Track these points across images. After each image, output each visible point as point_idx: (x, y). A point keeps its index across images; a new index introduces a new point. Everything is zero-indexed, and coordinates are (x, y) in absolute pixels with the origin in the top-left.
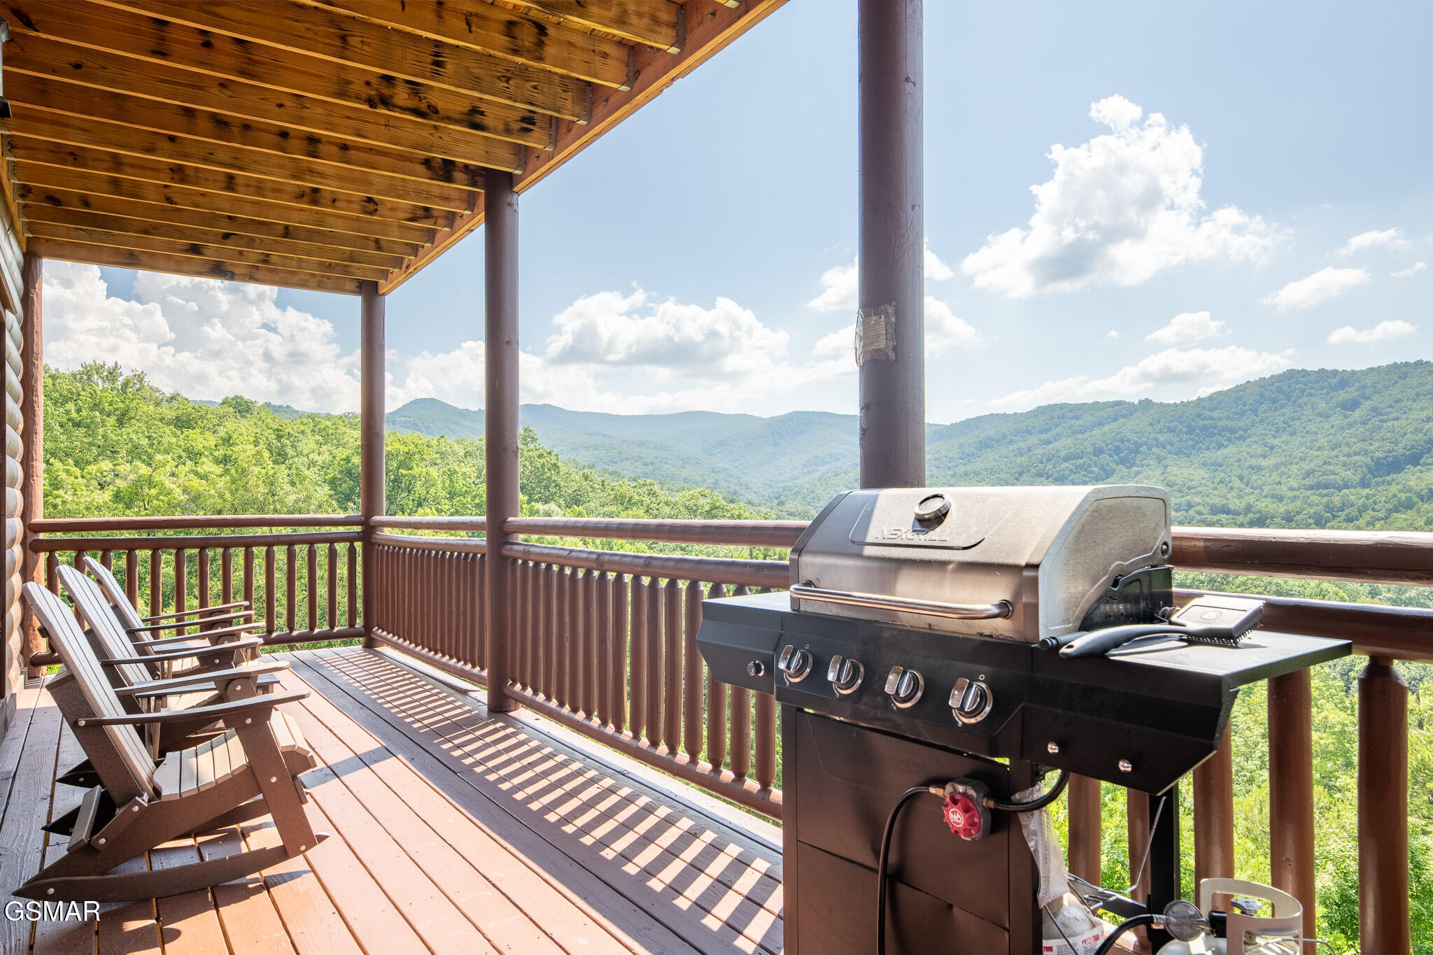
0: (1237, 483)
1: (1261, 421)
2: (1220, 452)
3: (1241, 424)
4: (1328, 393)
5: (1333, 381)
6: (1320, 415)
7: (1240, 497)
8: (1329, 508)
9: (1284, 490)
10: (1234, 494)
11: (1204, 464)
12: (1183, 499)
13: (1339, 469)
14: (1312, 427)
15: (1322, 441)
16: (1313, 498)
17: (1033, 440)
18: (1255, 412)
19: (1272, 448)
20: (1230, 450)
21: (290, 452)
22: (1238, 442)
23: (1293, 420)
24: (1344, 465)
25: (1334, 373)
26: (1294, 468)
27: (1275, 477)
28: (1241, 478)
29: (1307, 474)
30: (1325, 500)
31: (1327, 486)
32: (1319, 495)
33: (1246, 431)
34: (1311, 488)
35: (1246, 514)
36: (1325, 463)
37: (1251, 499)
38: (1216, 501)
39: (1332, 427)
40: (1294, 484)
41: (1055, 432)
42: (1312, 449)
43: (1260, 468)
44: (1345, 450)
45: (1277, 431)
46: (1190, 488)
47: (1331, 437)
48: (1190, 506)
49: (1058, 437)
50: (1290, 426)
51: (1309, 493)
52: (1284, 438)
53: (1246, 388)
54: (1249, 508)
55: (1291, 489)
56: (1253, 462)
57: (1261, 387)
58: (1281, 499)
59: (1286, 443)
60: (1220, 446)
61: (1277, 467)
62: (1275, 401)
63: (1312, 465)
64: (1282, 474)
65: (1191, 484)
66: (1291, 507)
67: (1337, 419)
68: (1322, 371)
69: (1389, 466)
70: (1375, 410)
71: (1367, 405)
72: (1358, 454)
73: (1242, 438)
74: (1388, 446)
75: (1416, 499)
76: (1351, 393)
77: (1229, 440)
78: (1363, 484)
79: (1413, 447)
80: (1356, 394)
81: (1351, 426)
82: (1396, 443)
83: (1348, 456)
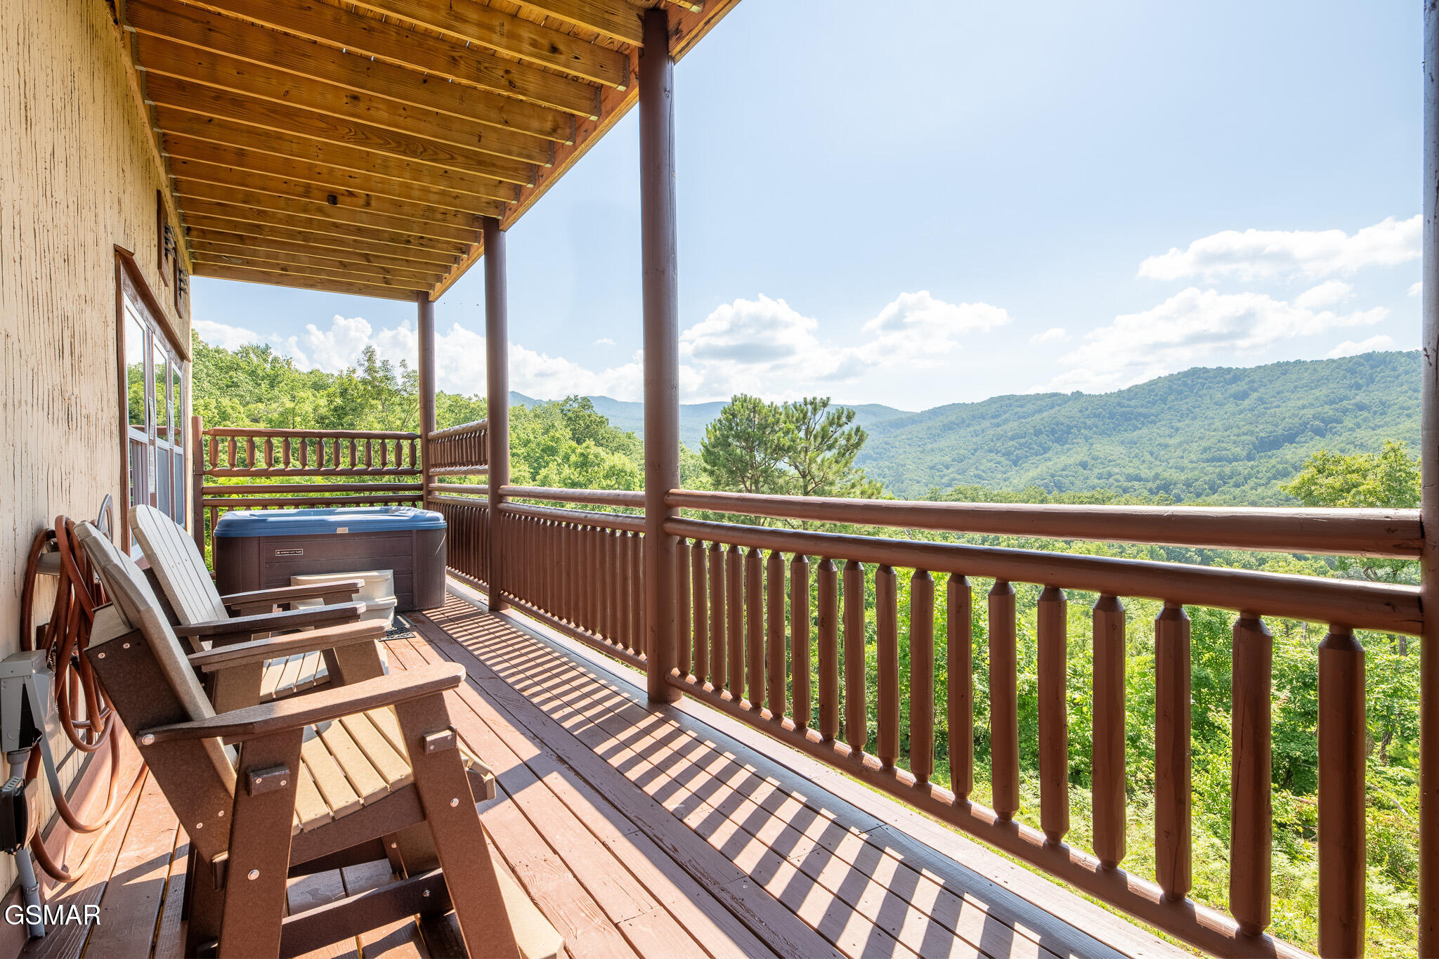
0: (1148, 457)
1: (1169, 408)
2: (1135, 433)
3: (1153, 411)
4: (1223, 387)
5: (1228, 377)
6: (1216, 404)
7: (1150, 468)
8: (1221, 476)
9: (1185, 463)
10: (1145, 465)
11: (1122, 443)
12: (1104, 470)
13: (1230, 446)
14: (1210, 414)
15: (1218, 424)
16: (1209, 469)
17: (986, 424)
18: (1164, 401)
19: (1177, 430)
20: (1145, 431)
22: (1150, 426)
23: (1194, 408)
24: (1235, 442)
25: (1229, 370)
26: (1195, 445)
27: (1179, 453)
28: (1151, 454)
29: (1205, 450)
30: (1218, 470)
31: (1220, 460)
32: (1214, 466)
33: (1156, 417)
34: (1208, 461)
35: (1154, 481)
36: (1219, 442)
37: (1159, 470)
38: (1131, 471)
39: (1226, 413)
40: (1193, 457)
41: (1004, 417)
42: (1209, 430)
43: (1167, 446)
44: (1236, 431)
45: (1181, 417)
46: (1110, 461)
47: (1225, 421)
48: (1110, 475)
49: (1006, 421)
50: (1192, 413)
51: (1205, 464)
52: (1187, 422)
53: (1158, 383)
54: (1157, 476)
55: (1192, 462)
56: (1162, 441)
57: (1169, 381)
58: (1182, 469)
59: (1188, 426)
60: (1136, 428)
61: (1180, 444)
62: (1180, 392)
63: (1209, 444)
64: (1184, 451)
65: (1111, 458)
67: (1230, 407)
68: (1220, 368)
69: (1271, 444)
70: (1261, 400)
71: (1255, 395)
72: (1246, 434)
73: (1153, 422)
74: (1270, 428)
75: (1290, 469)
76: (1242, 386)
77: (1143, 423)
78: (1250, 458)
79: (1290, 429)
80: (1246, 387)
81: (1241, 412)
82: (1277, 425)
83: (1238, 436)
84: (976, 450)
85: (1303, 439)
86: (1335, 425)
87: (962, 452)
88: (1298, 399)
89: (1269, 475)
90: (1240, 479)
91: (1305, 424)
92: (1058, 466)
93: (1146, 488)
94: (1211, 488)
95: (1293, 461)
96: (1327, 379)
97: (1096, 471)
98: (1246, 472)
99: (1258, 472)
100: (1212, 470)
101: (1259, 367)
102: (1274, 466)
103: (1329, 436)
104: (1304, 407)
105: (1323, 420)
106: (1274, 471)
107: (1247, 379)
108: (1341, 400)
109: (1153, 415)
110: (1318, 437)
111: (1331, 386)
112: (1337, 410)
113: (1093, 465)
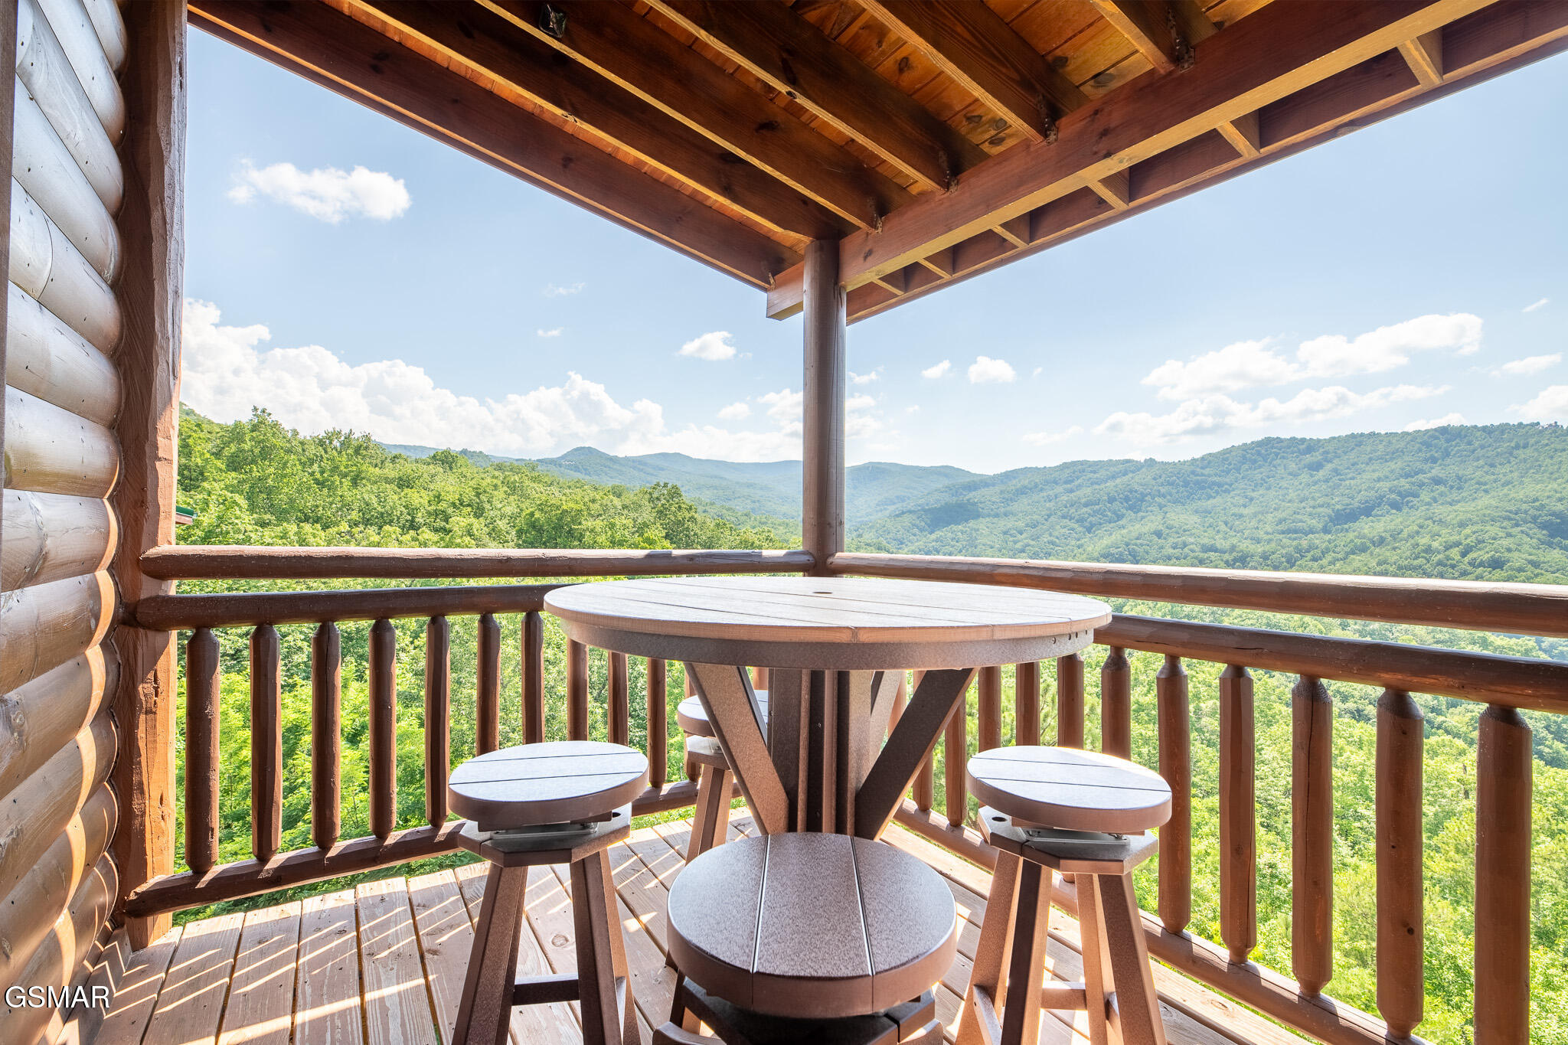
0: (1223, 527)
1: (1243, 478)
2: (1209, 502)
3: (1228, 480)
4: (1297, 457)
5: (1302, 447)
6: (1290, 474)
7: (1225, 539)
8: (1298, 550)
9: (1261, 534)
10: (1220, 536)
11: (1196, 512)
12: (1180, 539)
13: (1306, 518)
14: (1284, 484)
15: (1292, 495)
16: (1284, 540)
17: (1059, 489)
18: (1238, 470)
19: (1251, 499)
20: (1218, 500)
21: (487, 506)
22: (1224, 494)
23: (1269, 477)
24: (1310, 514)
25: (1303, 440)
26: (1270, 517)
27: (1254, 523)
28: (1226, 523)
29: (1280, 522)
30: (1295, 543)
31: (1296, 531)
32: (1290, 538)
34: (1283, 532)
36: (1294, 513)
37: (1235, 541)
38: (1206, 541)
39: (1301, 484)
40: (1269, 528)
41: (1076, 483)
42: (1284, 501)
43: (1241, 516)
44: (1312, 503)
45: (1256, 487)
46: (1185, 531)
47: (1299, 492)
48: (1185, 545)
49: (1079, 487)
50: (1266, 482)
51: (1281, 536)
52: (1261, 492)
53: (1231, 451)
54: (1233, 548)
55: (1267, 533)
56: (1236, 510)
59: (1263, 496)
60: (1209, 497)
61: (1255, 515)
62: (1255, 461)
63: (1284, 515)
64: (1260, 521)
65: (1186, 527)
66: (1267, 548)
67: (1304, 477)
68: (1293, 439)
69: (1346, 517)
70: (1336, 471)
71: (1329, 466)
72: (1322, 506)
73: (1227, 491)
74: (1347, 501)
75: (1368, 544)
76: (1317, 456)
77: (1217, 492)
78: (1326, 530)
79: (1367, 502)
80: (1320, 457)
81: (1315, 483)
82: (1353, 498)
83: (1314, 507)
84: (1049, 516)
85: (1380, 513)
86: (1412, 499)
87: (1035, 517)
88: (1374, 471)
89: (1347, 549)
90: (1317, 553)
91: (1381, 497)
92: (1133, 534)
93: (1222, 560)
94: (1288, 562)
95: (1371, 536)
96: (1402, 451)
97: (1171, 540)
98: (1324, 546)
99: (1336, 546)
100: (1289, 544)
101: (1334, 438)
102: (1352, 541)
103: (1405, 510)
104: (1379, 480)
105: (1400, 494)
106: (1351, 545)
107: (1321, 450)
108: (1417, 473)
109: (1227, 484)
110: (1394, 511)
111: (1407, 458)
112: (1413, 484)
113: (1168, 534)
